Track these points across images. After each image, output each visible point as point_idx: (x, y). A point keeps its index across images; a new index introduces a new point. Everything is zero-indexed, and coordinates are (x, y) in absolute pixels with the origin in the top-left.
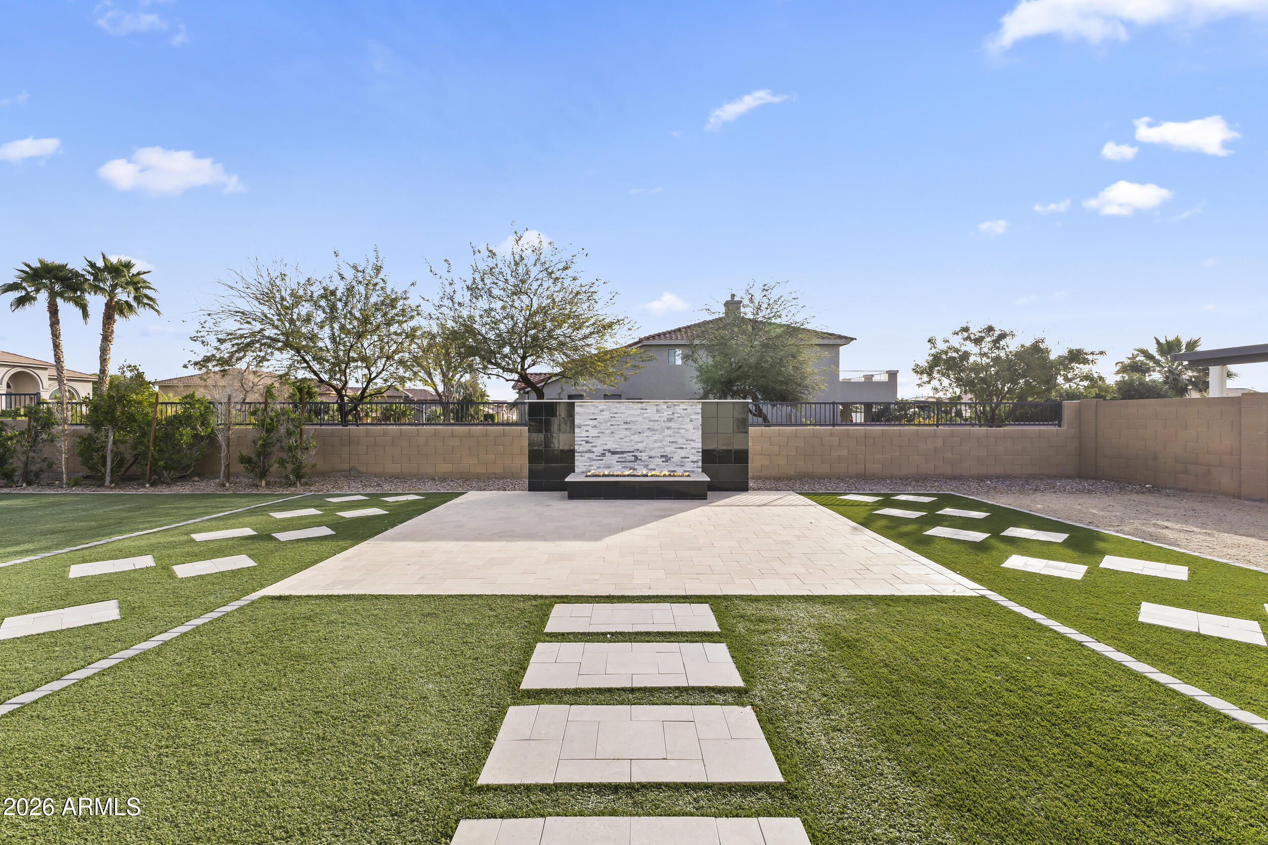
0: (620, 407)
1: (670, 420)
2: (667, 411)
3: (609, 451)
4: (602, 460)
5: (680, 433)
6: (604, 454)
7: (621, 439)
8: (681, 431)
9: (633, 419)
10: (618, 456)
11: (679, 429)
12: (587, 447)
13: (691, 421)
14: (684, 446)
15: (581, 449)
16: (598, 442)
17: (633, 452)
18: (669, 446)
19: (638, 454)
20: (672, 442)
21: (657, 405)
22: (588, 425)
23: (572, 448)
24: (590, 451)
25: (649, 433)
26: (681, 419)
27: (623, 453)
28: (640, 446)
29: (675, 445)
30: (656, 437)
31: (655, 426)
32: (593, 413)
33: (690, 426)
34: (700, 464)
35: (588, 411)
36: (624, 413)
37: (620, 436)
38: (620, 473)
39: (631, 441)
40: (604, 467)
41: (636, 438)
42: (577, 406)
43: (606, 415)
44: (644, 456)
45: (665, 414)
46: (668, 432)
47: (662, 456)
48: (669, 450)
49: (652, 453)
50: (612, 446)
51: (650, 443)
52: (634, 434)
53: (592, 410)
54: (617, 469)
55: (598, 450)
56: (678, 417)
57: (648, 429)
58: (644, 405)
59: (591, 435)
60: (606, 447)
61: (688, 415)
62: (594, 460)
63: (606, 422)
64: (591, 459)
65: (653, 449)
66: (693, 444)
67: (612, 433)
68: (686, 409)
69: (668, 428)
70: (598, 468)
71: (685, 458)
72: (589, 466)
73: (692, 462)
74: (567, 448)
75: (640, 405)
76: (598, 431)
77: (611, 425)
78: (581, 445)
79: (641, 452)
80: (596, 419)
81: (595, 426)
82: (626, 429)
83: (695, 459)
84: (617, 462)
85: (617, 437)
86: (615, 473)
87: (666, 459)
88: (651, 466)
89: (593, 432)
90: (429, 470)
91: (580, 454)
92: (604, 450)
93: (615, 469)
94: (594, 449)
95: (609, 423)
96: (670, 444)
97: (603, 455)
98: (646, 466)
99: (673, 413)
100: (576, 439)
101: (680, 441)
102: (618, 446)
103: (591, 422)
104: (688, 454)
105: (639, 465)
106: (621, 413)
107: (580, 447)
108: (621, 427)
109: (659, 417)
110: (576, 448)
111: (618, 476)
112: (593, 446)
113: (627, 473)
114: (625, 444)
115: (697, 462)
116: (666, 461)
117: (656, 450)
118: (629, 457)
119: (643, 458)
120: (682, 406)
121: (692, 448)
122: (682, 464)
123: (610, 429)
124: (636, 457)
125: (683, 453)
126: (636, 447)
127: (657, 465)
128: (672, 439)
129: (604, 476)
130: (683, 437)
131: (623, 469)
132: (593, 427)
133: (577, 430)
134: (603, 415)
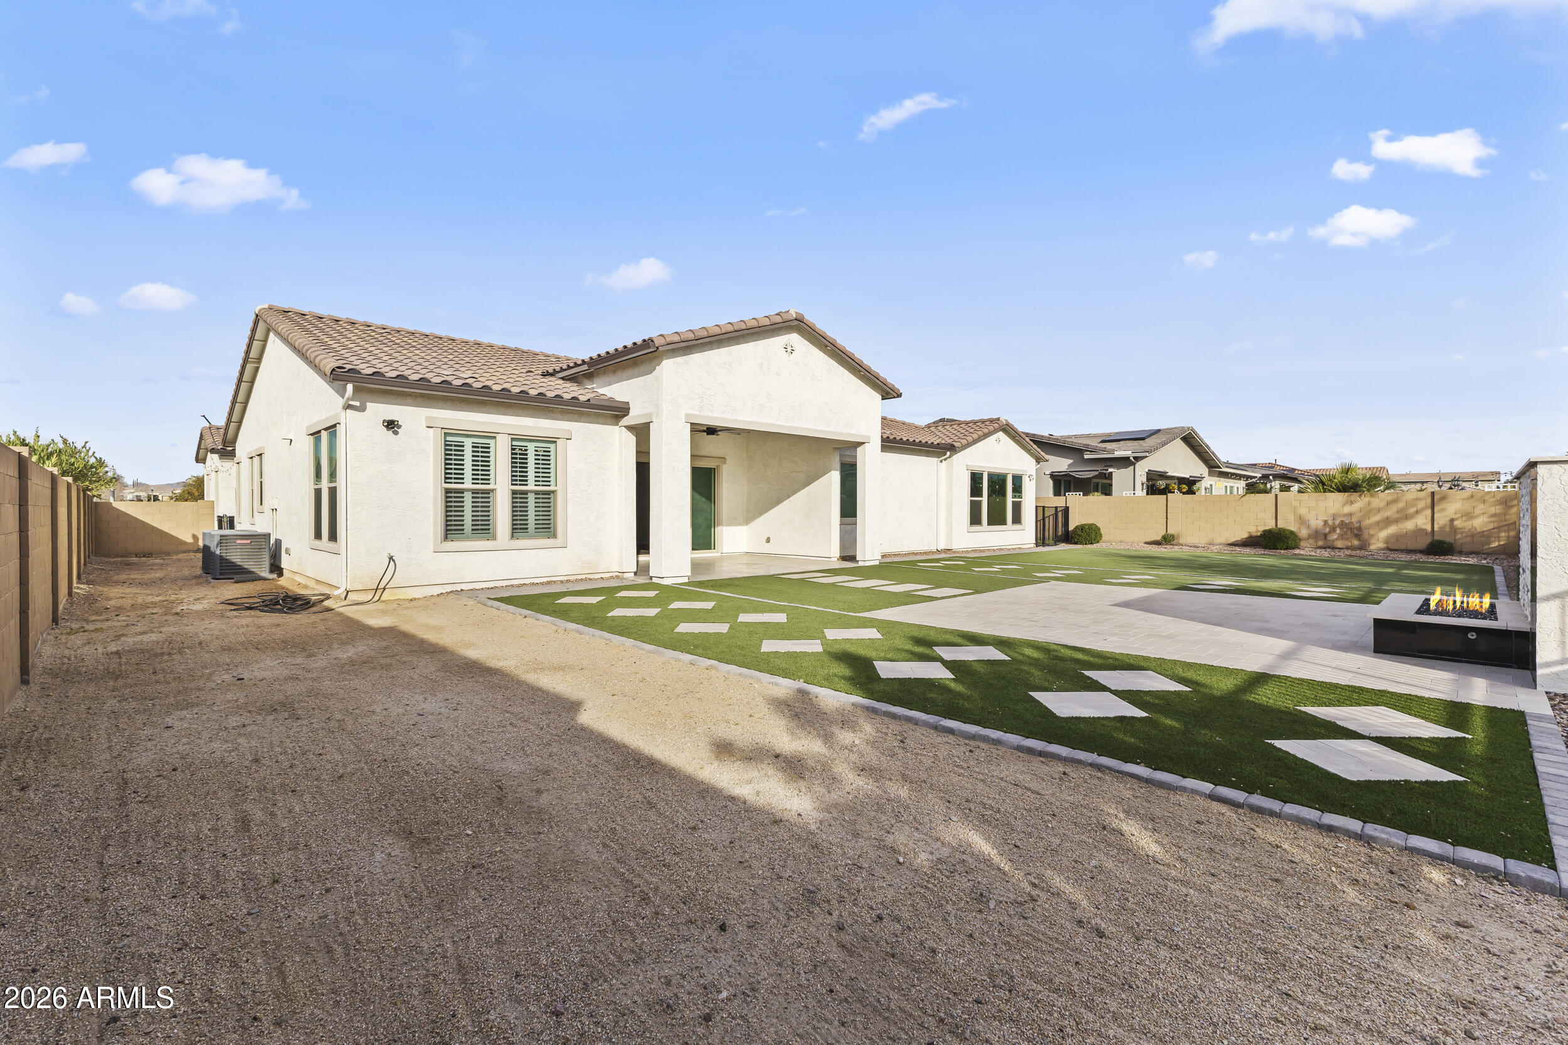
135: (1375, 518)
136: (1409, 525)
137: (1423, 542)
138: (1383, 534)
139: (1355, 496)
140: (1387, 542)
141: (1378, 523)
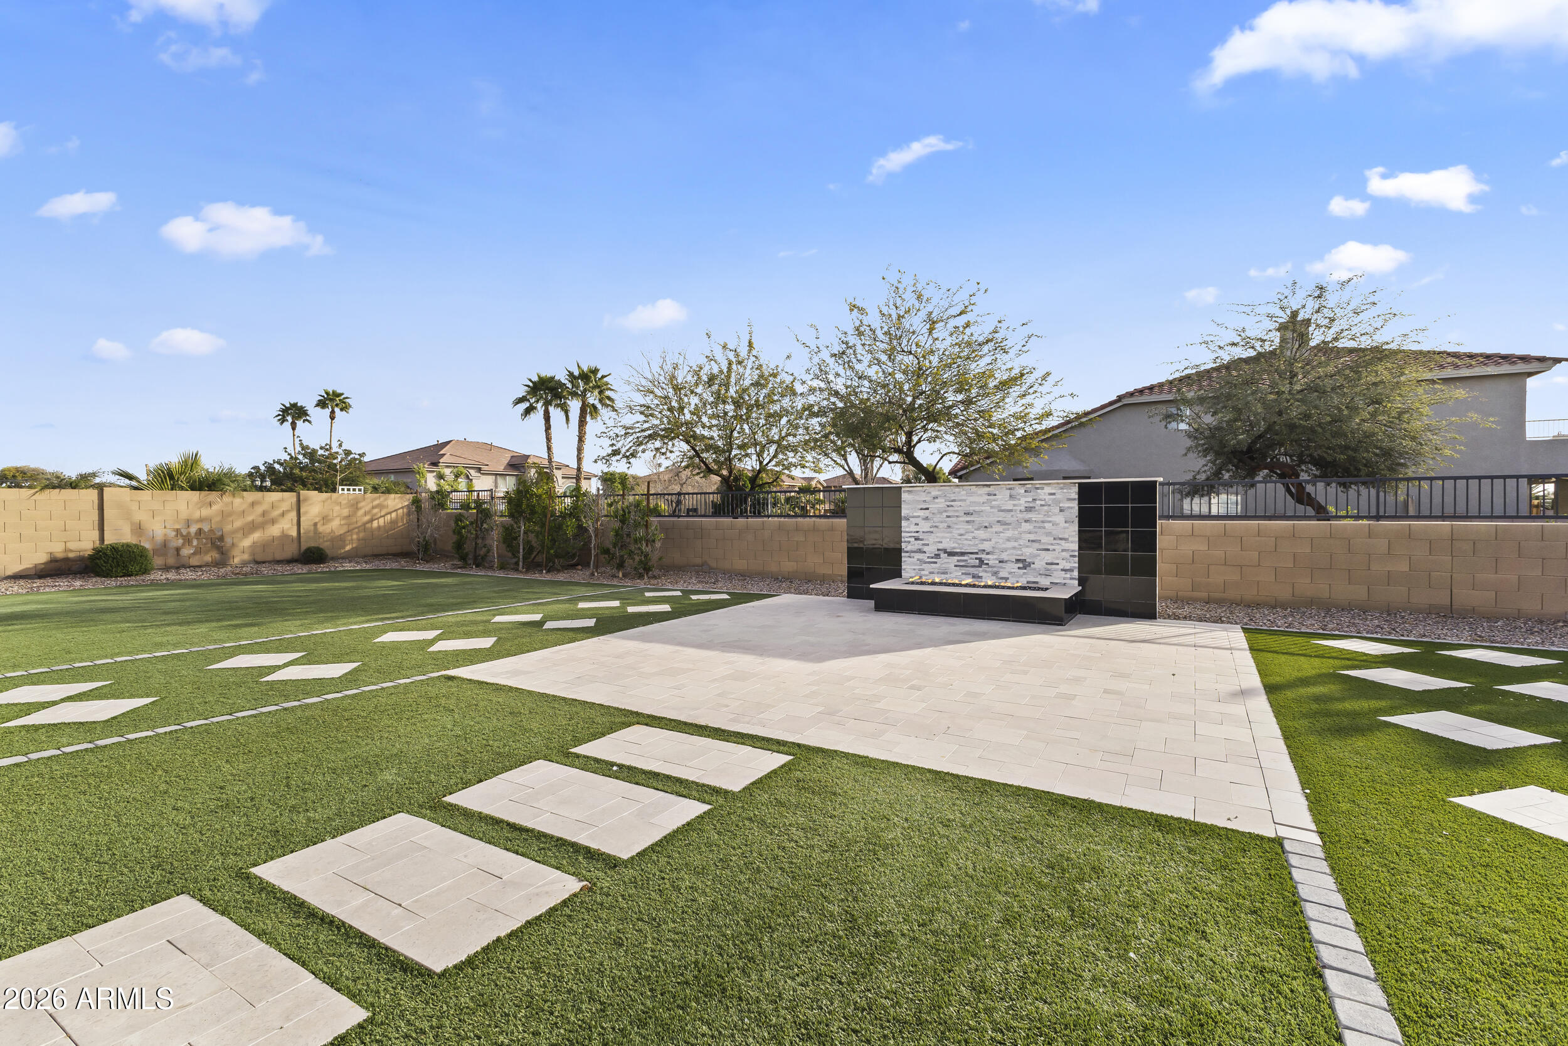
0: (959, 492)
1: (1029, 509)
2: (1025, 497)
3: (945, 551)
4: (936, 563)
5: (1044, 528)
6: (939, 555)
7: (961, 535)
8: (1046, 525)
9: (977, 509)
10: (956, 558)
11: (1043, 522)
12: (917, 545)
13: (1061, 511)
14: (1051, 547)
15: (909, 548)
16: (931, 539)
17: (977, 553)
18: (1027, 547)
19: (983, 556)
20: (1033, 541)
21: (1010, 489)
22: (919, 517)
23: (898, 546)
24: (920, 551)
25: (998, 528)
26: (1046, 508)
27: (963, 554)
28: (986, 546)
29: (1036, 545)
30: (1009, 534)
31: (1008, 517)
32: (925, 501)
33: (1060, 519)
34: (1076, 574)
35: (917, 498)
36: (965, 500)
37: (958, 532)
38: (957, 582)
39: (974, 538)
40: (938, 573)
41: (981, 534)
42: (904, 492)
43: (941, 503)
44: (992, 560)
45: (1022, 501)
46: (1026, 527)
47: (1018, 561)
48: (1027, 552)
49: (1004, 556)
50: (948, 545)
51: (1001, 541)
52: (978, 529)
53: (923, 497)
54: (956, 576)
55: (931, 549)
56: (1042, 505)
57: (998, 522)
58: (991, 489)
59: (921, 530)
60: (941, 546)
61: (1058, 502)
62: (926, 563)
63: (941, 513)
64: (922, 562)
65: (1006, 550)
66: (1066, 545)
67: (949, 527)
68: (1054, 494)
69: (1026, 521)
70: (931, 573)
71: (1052, 564)
72: (920, 570)
73: (1062, 570)
74: (892, 546)
75: (987, 489)
76: (930, 525)
77: (948, 517)
78: (909, 542)
79: (988, 554)
80: (927, 509)
81: (927, 518)
82: (968, 522)
83: (1068, 566)
84: (956, 566)
85: (956, 532)
86: (949, 581)
87: (1025, 564)
88: (1002, 574)
89: (925, 526)
90: (773, 568)
91: (907, 554)
92: (938, 550)
93: (952, 575)
94: (925, 549)
95: (945, 514)
96: (1029, 544)
97: (937, 556)
98: (995, 574)
99: (1034, 500)
100: (903, 534)
101: (1044, 539)
102: (956, 545)
103: (922, 513)
104: (1057, 558)
105: (986, 571)
106: (960, 500)
107: (908, 545)
108: (961, 519)
109: (1014, 505)
110: (903, 545)
111: (954, 585)
112: (924, 545)
113: (969, 581)
114: (966, 542)
115: (1071, 570)
116: (1025, 568)
117: (1009, 552)
118: (972, 560)
119: (990, 563)
120: (1048, 490)
121: (1063, 550)
122: (1047, 573)
123: (945, 522)
124: (981, 561)
125: (1048, 557)
126: (982, 547)
127: (1010, 573)
128: (1032, 537)
129: (933, 583)
130: (1048, 534)
131: (964, 577)
132: (924, 519)
133: (904, 523)
134: (937, 503)
135: (238, 524)
136: (275, 531)
137: (291, 551)
138: (247, 543)
139: (213, 496)
140: (253, 554)
141: (242, 529)
